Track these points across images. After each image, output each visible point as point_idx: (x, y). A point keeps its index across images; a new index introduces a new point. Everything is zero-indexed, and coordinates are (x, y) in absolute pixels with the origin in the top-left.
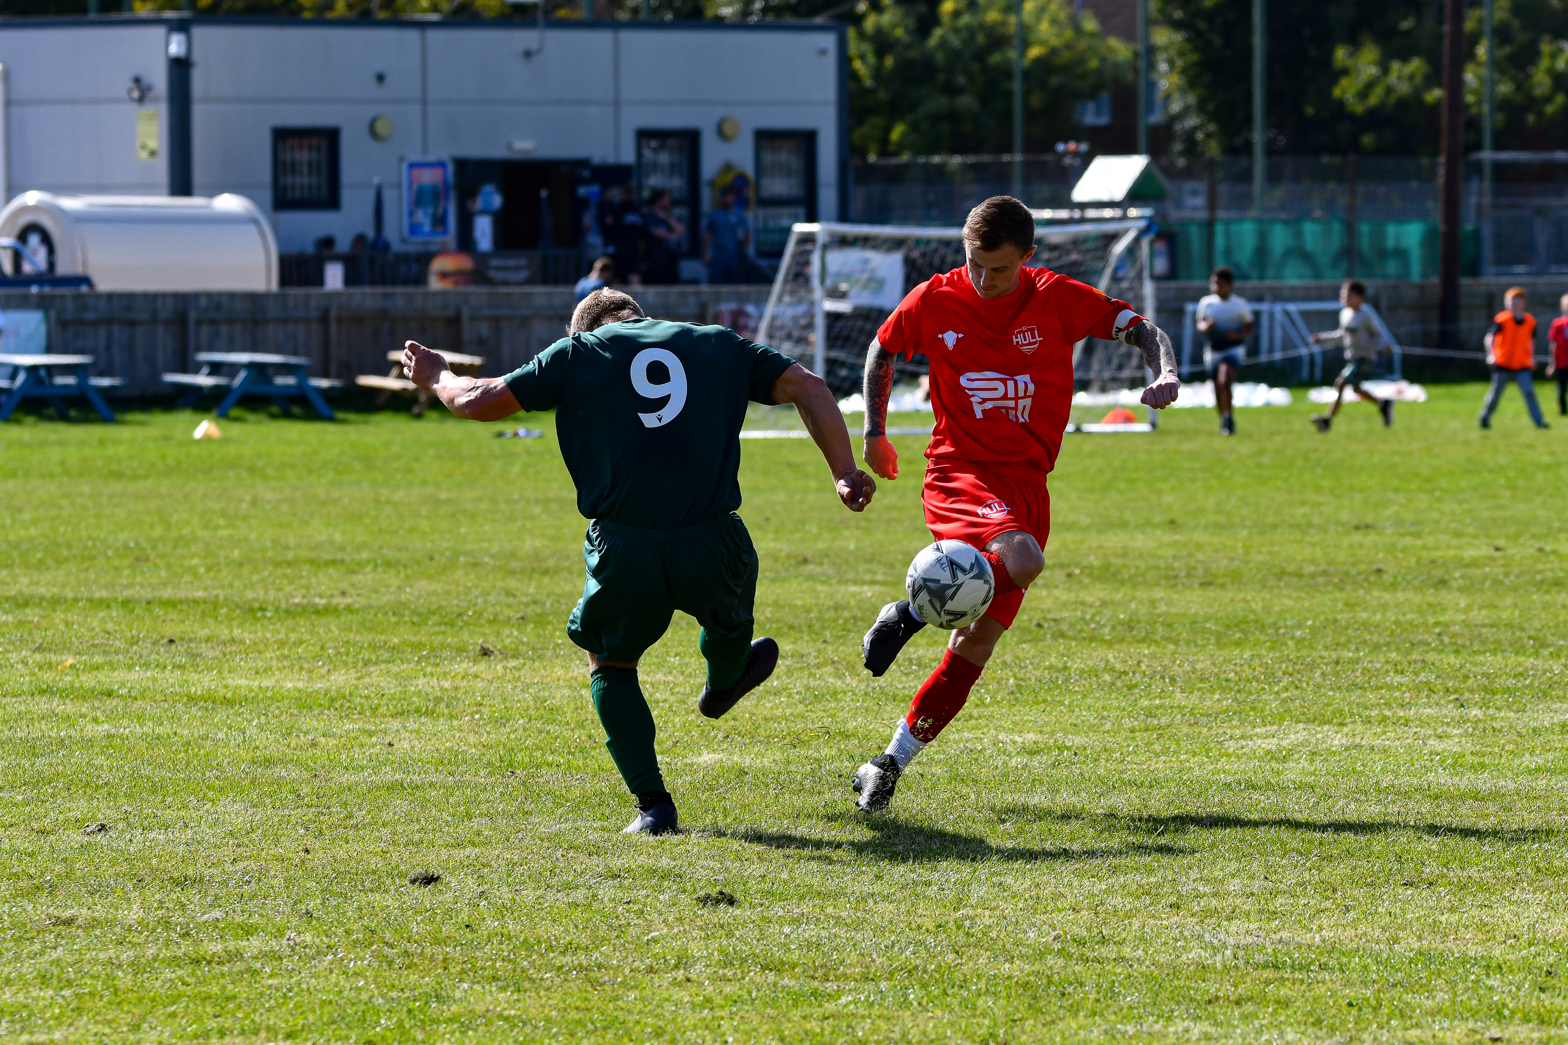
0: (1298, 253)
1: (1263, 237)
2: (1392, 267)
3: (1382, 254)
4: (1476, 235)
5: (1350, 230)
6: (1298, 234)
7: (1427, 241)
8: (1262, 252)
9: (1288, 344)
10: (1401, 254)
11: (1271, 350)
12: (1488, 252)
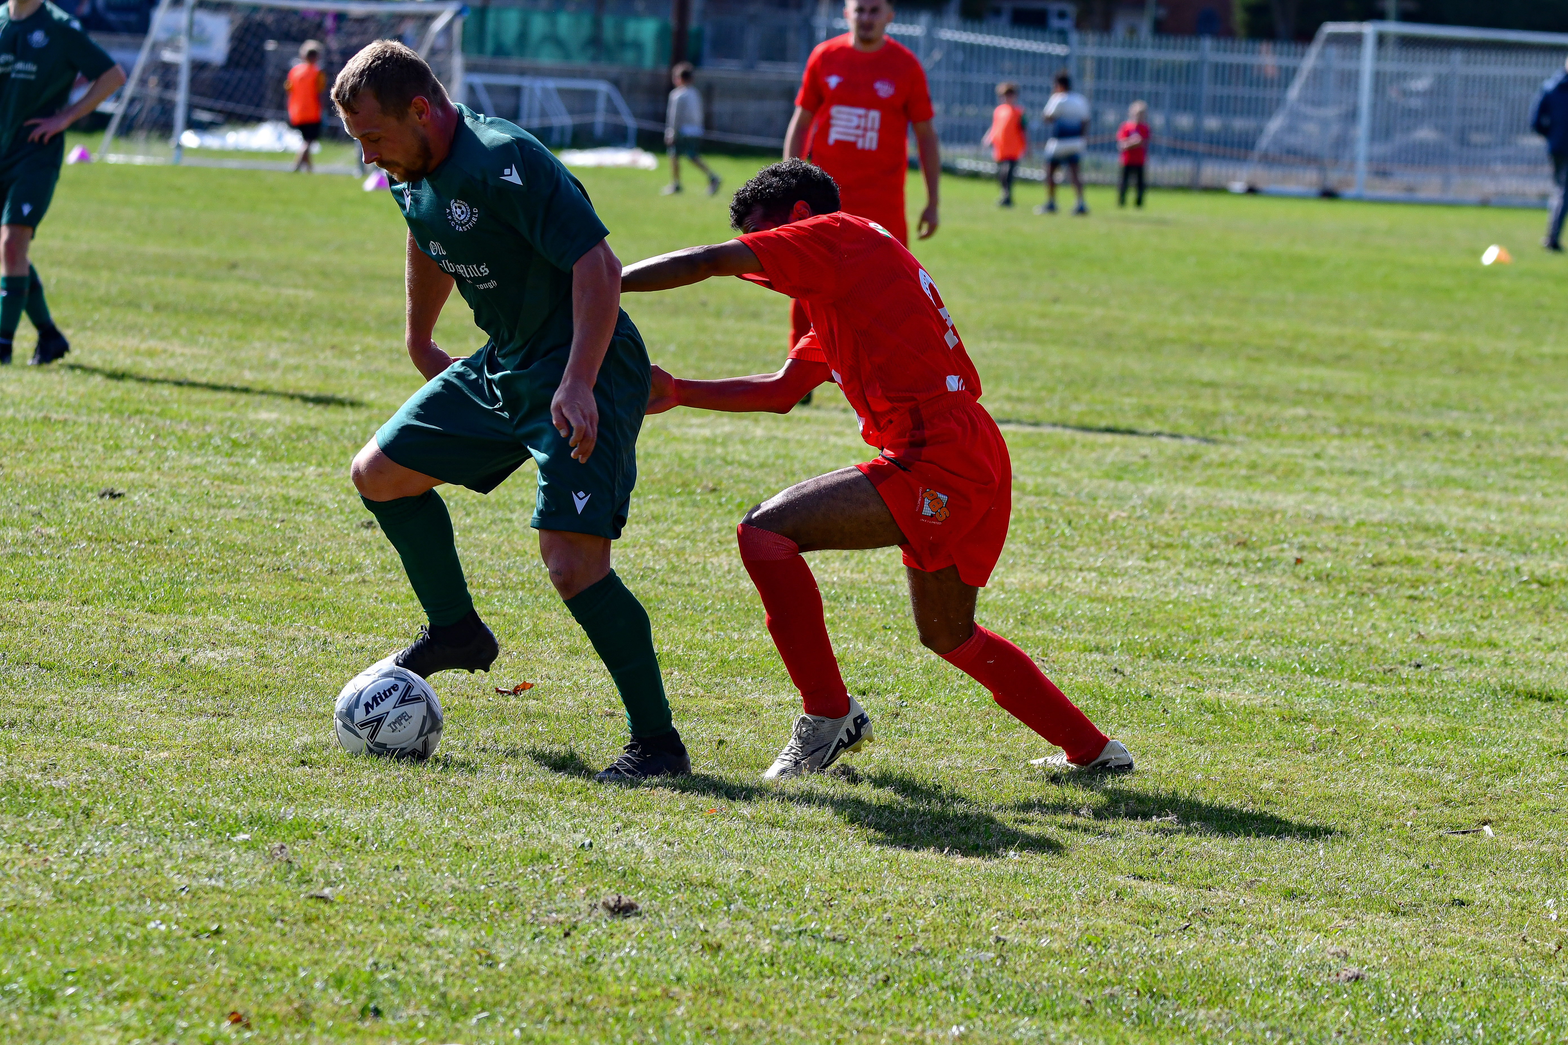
0: (554, 40)
1: (525, 25)
2: (629, 56)
3: (622, 44)
4: (699, 35)
5: (597, 24)
6: (553, 23)
7: (661, 35)
8: (523, 36)
9: (543, 114)
10: (638, 46)
11: (530, 116)
12: (707, 48)
